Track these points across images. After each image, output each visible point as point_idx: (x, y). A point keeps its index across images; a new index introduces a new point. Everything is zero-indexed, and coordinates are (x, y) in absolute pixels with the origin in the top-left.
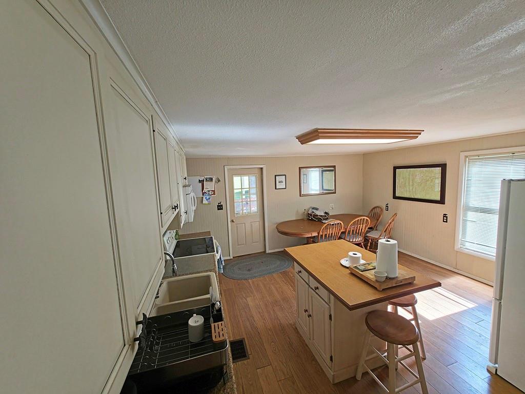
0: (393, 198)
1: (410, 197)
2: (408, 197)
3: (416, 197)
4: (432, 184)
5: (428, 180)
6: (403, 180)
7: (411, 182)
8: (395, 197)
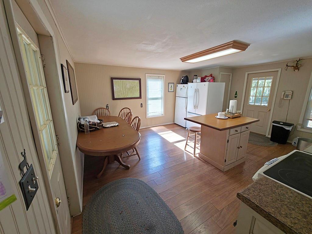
0: (113, 100)
1: (124, 97)
2: (123, 97)
3: (128, 97)
4: (135, 89)
5: (133, 87)
6: (118, 87)
7: (124, 88)
8: (114, 99)
